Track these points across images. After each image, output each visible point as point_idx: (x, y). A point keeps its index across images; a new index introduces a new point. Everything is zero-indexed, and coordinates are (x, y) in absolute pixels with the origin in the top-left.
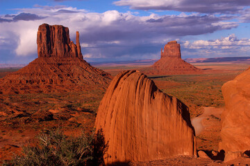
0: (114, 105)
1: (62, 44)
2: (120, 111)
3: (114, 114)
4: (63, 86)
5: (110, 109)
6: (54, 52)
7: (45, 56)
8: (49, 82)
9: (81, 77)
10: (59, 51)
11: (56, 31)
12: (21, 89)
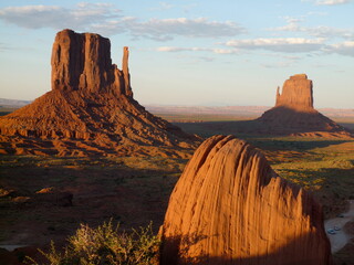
0: (197, 194)
1: (97, 69)
2: (207, 205)
3: (197, 209)
4: (94, 145)
5: (191, 200)
6: (82, 82)
7: (65, 88)
8: (68, 135)
9: (127, 130)
10: (89, 82)
11: (88, 43)
12: (18, 146)
